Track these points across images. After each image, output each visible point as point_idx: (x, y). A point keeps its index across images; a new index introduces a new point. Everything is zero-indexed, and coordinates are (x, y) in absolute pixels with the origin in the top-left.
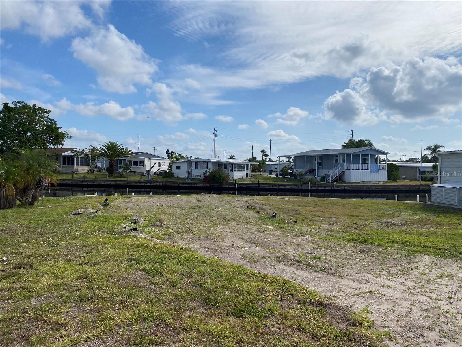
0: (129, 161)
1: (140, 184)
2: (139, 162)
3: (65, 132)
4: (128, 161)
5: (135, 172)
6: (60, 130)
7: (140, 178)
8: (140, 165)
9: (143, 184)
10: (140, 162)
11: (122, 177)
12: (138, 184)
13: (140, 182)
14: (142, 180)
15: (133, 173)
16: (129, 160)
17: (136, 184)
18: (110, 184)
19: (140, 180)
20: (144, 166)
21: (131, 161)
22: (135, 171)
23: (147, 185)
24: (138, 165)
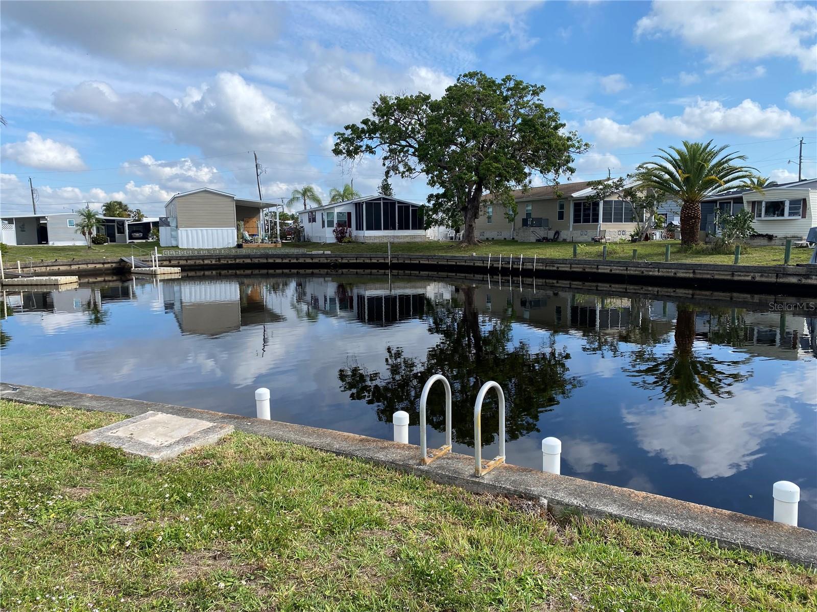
0: (754, 203)
1: (781, 280)
2: (787, 204)
3: (571, 135)
4: (748, 202)
5: (770, 237)
6: (561, 132)
7: (783, 256)
8: (790, 214)
9: (794, 280)
10: (792, 202)
11: (719, 253)
12: (773, 280)
13: (779, 271)
14: (792, 263)
15: (764, 242)
16: (754, 200)
17: (764, 279)
18: (675, 273)
19: (782, 263)
20: (804, 216)
21: (760, 203)
22: (770, 233)
23: (810, 281)
24: (783, 215)
